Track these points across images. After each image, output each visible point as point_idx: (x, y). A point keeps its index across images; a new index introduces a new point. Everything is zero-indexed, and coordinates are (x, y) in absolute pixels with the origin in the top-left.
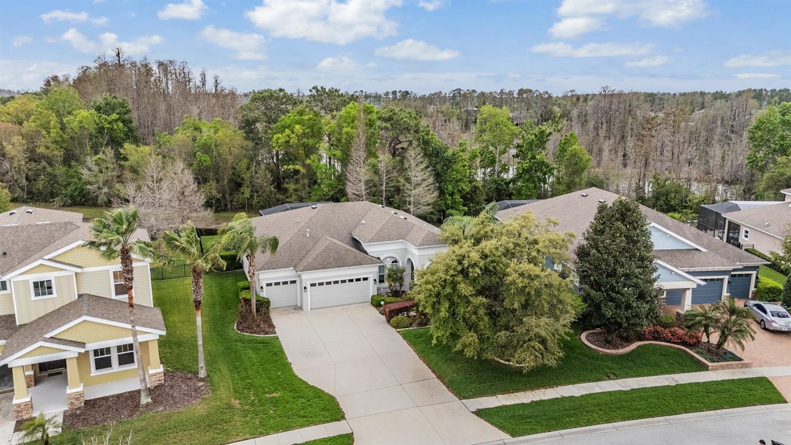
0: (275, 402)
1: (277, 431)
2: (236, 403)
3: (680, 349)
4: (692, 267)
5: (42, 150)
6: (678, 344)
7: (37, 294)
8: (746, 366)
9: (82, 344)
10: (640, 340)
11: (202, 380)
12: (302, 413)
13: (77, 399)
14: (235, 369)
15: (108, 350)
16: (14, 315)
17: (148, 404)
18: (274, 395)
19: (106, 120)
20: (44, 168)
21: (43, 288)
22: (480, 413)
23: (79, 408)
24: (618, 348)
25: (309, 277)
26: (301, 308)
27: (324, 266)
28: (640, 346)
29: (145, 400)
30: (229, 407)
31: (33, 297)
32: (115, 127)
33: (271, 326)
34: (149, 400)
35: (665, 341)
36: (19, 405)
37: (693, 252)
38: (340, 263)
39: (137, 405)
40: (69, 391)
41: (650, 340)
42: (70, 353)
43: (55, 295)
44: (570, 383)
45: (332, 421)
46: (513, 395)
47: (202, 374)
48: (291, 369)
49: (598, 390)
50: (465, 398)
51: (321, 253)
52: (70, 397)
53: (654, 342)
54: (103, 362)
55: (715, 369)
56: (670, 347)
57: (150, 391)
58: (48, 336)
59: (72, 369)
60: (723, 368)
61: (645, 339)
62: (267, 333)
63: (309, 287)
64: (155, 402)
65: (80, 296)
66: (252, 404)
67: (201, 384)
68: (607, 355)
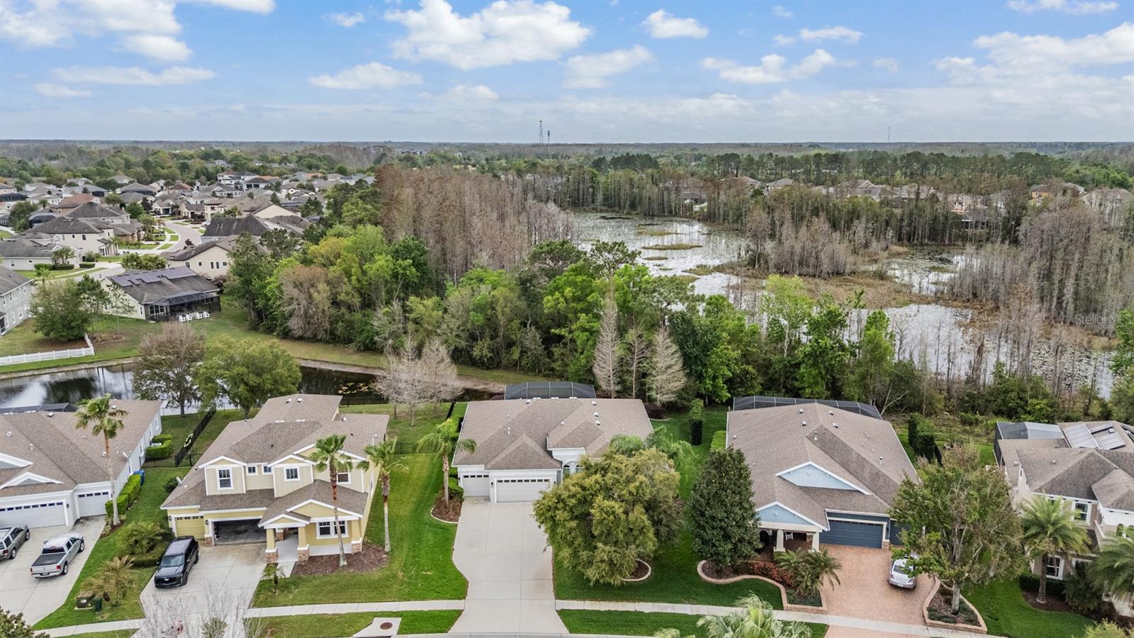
0: (426, 578)
1: (416, 600)
2: (400, 574)
3: (778, 588)
4: (843, 509)
5: (342, 297)
6: (780, 583)
7: (288, 478)
8: (822, 612)
9: (308, 518)
10: (750, 574)
11: (387, 553)
12: (438, 590)
13: (304, 555)
14: (413, 548)
15: (328, 523)
16: (273, 490)
17: (344, 566)
18: (429, 573)
19: (400, 266)
20: (343, 314)
21: (292, 474)
22: (562, 613)
23: (304, 561)
24: (721, 578)
25: (495, 475)
26: (489, 499)
27: (509, 467)
28: (745, 579)
29: (343, 563)
30: (395, 576)
31: (286, 480)
32: (408, 272)
33: (458, 514)
34: (345, 563)
35: (771, 578)
36: (269, 554)
37: (855, 494)
38: (523, 465)
39: (338, 566)
40: (299, 549)
41: (757, 574)
42: (301, 524)
43: (299, 479)
44: (650, 602)
45: (455, 599)
46: (598, 603)
47: (387, 549)
48: (450, 555)
49: (669, 611)
50: (560, 599)
51: (510, 454)
52: (300, 552)
53: (760, 578)
54: (325, 531)
55: (791, 610)
56: (772, 584)
57: (348, 556)
58: (288, 510)
59: (301, 533)
60: (798, 610)
61: (754, 574)
62: (451, 520)
63: (495, 483)
64: (350, 565)
65: (315, 481)
66: (410, 578)
67: (385, 556)
68: (706, 582)
